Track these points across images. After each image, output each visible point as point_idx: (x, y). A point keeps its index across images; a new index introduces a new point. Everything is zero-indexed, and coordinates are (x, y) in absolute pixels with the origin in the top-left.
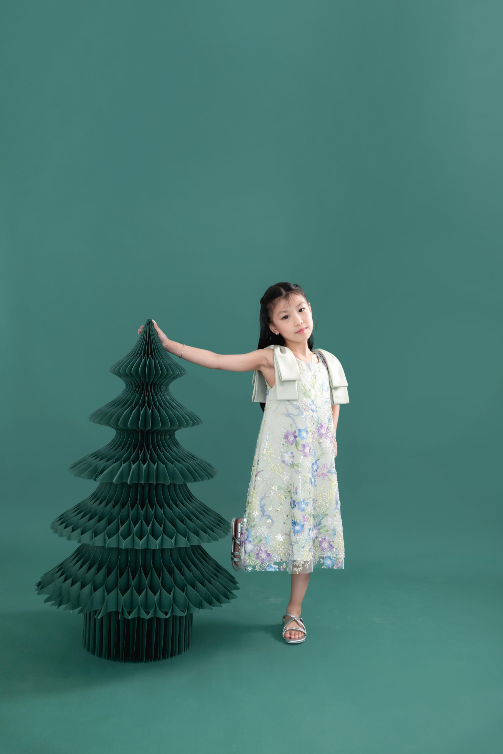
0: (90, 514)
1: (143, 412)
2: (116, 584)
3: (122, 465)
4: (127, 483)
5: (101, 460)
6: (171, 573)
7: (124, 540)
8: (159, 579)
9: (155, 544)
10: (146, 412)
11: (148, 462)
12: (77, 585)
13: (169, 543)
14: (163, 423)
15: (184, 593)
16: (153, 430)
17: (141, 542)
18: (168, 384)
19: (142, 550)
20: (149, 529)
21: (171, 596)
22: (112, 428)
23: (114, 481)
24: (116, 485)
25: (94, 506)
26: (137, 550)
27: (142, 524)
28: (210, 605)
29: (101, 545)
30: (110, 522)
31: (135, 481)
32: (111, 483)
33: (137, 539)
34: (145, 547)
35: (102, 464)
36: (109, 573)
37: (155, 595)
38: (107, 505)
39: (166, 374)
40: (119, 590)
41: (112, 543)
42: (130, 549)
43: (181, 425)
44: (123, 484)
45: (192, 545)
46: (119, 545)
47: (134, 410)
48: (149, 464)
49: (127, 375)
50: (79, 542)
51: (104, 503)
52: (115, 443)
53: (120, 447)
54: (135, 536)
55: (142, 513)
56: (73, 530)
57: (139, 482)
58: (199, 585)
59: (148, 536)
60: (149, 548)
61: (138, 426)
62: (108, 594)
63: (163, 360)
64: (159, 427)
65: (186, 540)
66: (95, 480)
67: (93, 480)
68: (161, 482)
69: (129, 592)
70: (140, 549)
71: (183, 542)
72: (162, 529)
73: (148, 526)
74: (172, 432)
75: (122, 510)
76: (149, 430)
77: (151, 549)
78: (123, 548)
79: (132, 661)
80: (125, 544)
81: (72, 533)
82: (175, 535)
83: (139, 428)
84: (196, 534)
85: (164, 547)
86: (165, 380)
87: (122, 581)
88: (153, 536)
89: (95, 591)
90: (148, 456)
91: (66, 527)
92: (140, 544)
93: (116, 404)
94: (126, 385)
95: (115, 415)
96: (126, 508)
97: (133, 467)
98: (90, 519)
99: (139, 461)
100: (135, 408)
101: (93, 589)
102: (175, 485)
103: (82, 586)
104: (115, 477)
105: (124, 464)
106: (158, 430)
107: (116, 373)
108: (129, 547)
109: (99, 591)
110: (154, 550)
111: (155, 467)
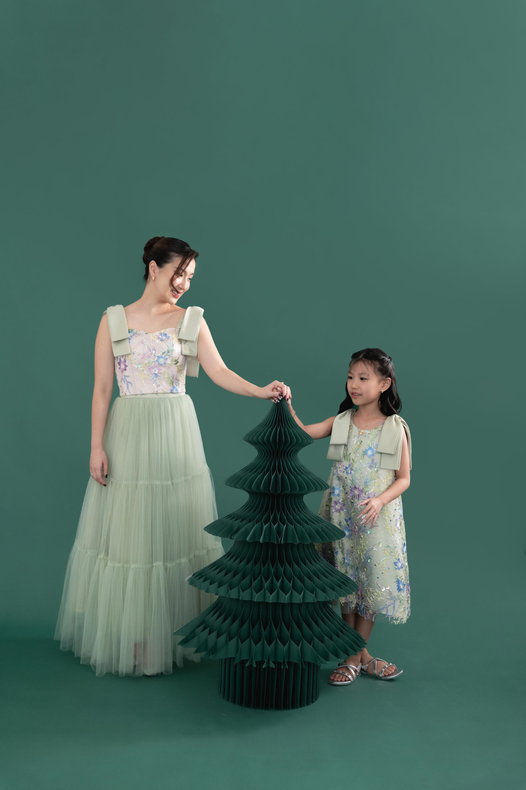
0: (226, 570)
1: (274, 478)
2: (249, 635)
3: (254, 525)
4: (259, 542)
5: (236, 520)
6: (300, 627)
7: (257, 593)
8: (288, 632)
9: (285, 598)
10: (276, 476)
11: (278, 523)
12: (214, 634)
13: (298, 598)
14: (293, 486)
15: (311, 645)
16: (283, 493)
17: (271, 596)
18: (297, 451)
19: (272, 603)
20: (279, 584)
21: (299, 648)
22: (245, 492)
23: (248, 539)
24: (249, 543)
25: (229, 562)
26: (267, 604)
27: (272, 580)
28: (338, 658)
29: (235, 598)
30: (243, 577)
31: (267, 541)
32: (245, 541)
33: (268, 593)
34: (275, 601)
35: (237, 524)
36: (242, 624)
37: (284, 646)
38: (241, 562)
39: (295, 443)
40: (251, 640)
41: (245, 596)
42: (262, 602)
43: (309, 490)
44: (256, 543)
45: (318, 601)
46: (252, 598)
47: (266, 475)
48: (279, 524)
49: (260, 443)
50: (217, 594)
51: (238, 560)
52: (248, 505)
53: (253, 509)
54: (266, 591)
55: (272, 570)
56: (211, 584)
57: (270, 541)
58: (326, 638)
59: (278, 590)
60: (278, 602)
61: (270, 490)
62: (242, 643)
63: (293, 428)
64: (289, 490)
65: (314, 595)
66: (231, 538)
67: (229, 538)
68: (290, 541)
69: (261, 642)
70: (270, 602)
71: (310, 598)
72: (291, 585)
73: (278, 582)
74: (301, 496)
75: (255, 566)
76: (279, 494)
77: (280, 603)
78: (255, 601)
79: (262, 708)
80: (257, 597)
81: (211, 586)
82: (303, 592)
83: (270, 491)
84: (324, 590)
85: (293, 602)
86: (295, 448)
87: (254, 632)
88: (282, 591)
89: (230, 640)
90: (279, 517)
91: (204, 581)
92: (271, 598)
93: (250, 469)
94: (258, 451)
95: (249, 479)
96: (258, 565)
97: (265, 527)
98: (226, 574)
99: (270, 522)
100: (268, 473)
101: (228, 637)
102: (304, 545)
103: (218, 636)
104: (248, 535)
105: (256, 524)
106: (287, 493)
107: (250, 441)
108: (261, 600)
109: (234, 641)
110: (283, 604)
111: (285, 527)
